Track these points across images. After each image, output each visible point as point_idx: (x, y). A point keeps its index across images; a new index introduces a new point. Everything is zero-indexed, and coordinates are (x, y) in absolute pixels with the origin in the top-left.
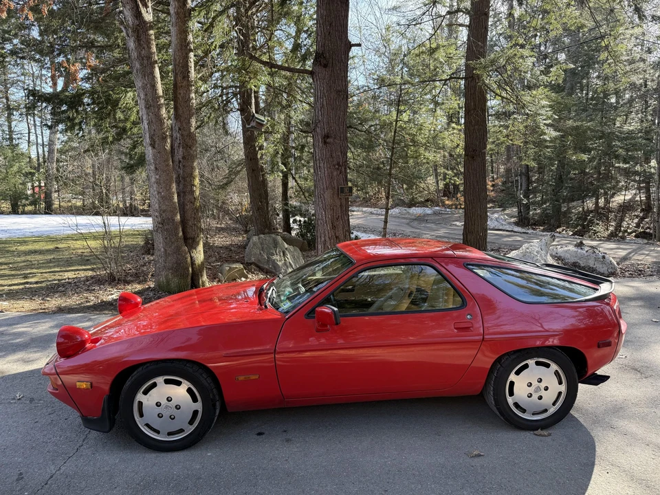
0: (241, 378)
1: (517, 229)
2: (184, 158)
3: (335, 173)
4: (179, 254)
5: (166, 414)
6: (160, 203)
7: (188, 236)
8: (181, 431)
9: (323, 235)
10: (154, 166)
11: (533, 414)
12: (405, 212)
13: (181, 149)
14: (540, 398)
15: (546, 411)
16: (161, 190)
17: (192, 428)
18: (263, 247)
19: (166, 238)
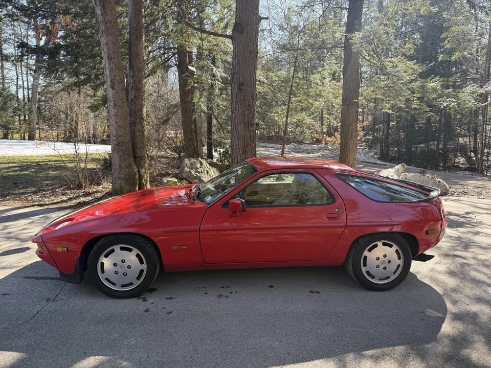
0: (175, 248)
1: (378, 162)
2: (135, 97)
3: (246, 112)
4: (130, 168)
5: (121, 271)
6: (117, 130)
7: (137, 156)
8: (131, 284)
9: (236, 158)
10: (113, 102)
11: (379, 280)
12: (297, 147)
13: (133, 91)
14: (385, 268)
15: (388, 277)
16: (118, 121)
17: (139, 282)
18: (192, 167)
19: (121, 156)
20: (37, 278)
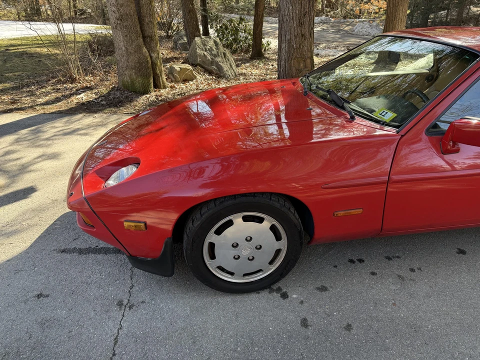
0: (341, 213)
8: (260, 271)
18: (206, 49)
19: (126, 36)
20: (81, 252)
